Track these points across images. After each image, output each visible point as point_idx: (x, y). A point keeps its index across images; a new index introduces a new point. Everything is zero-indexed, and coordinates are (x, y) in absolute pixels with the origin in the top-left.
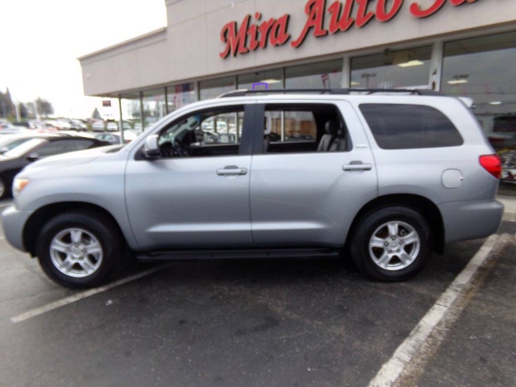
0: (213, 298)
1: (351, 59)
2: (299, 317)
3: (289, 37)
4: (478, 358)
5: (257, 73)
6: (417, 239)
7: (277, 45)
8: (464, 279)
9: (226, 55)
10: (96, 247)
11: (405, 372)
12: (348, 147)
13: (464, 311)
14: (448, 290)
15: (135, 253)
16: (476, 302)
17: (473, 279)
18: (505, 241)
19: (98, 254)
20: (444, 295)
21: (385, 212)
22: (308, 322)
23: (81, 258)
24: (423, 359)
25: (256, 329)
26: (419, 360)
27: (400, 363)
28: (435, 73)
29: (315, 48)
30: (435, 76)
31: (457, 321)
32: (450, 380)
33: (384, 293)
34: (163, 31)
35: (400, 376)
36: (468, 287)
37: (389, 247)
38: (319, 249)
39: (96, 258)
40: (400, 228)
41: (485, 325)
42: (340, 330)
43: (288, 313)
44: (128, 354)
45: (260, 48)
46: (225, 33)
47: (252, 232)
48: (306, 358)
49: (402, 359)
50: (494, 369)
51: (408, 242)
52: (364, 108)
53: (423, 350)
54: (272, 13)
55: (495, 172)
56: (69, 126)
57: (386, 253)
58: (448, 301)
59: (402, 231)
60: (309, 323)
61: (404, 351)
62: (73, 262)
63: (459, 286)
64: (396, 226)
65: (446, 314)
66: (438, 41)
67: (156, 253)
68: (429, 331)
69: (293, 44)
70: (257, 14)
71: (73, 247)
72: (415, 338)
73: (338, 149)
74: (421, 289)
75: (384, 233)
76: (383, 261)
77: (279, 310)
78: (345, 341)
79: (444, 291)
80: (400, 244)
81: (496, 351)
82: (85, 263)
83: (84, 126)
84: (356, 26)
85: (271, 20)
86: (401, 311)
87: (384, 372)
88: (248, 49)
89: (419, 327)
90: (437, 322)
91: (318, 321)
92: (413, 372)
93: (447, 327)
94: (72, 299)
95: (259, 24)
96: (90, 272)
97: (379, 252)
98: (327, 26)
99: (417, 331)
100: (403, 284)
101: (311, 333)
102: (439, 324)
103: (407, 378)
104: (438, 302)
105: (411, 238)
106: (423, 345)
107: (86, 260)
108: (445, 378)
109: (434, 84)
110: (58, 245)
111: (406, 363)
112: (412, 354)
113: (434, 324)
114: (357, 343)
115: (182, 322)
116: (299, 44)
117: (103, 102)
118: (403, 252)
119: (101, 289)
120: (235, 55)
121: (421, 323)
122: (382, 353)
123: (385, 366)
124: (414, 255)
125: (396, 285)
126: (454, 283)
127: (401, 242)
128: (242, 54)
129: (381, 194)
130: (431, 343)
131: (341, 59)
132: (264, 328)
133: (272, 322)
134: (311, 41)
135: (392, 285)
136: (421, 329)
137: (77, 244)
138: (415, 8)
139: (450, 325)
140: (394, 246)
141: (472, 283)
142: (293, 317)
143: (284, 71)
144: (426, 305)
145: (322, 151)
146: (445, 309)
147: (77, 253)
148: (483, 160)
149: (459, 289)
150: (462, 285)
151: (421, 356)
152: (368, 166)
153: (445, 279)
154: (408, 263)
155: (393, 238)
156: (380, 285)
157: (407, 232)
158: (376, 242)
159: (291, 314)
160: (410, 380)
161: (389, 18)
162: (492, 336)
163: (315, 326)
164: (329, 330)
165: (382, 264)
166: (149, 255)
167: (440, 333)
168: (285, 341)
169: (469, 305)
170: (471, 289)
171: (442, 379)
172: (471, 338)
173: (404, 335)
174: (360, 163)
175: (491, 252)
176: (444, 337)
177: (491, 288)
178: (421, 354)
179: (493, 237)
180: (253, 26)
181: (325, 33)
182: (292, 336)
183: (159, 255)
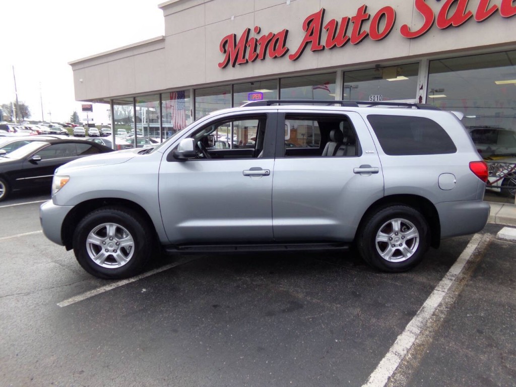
0: (238, 287)
1: (344, 73)
2: (319, 301)
3: (288, 50)
4: (475, 330)
5: (252, 83)
6: (417, 235)
7: (276, 57)
8: (456, 270)
9: (224, 66)
10: (130, 240)
11: (417, 341)
12: (358, 153)
13: (459, 295)
14: (444, 279)
15: (164, 246)
16: (469, 288)
17: (464, 270)
18: (488, 240)
19: (131, 247)
20: (441, 283)
21: (389, 210)
22: (327, 305)
23: (115, 251)
24: (430, 332)
25: (284, 311)
26: (427, 333)
27: (412, 334)
28: (422, 88)
29: (311, 62)
30: (421, 91)
31: (454, 303)
32: (455, 346)
33: (390, 281)
34: (162, 40)
35: (414, 344)
36: (461, 276)
37: (392, 242)
38: (330, 244)
39: (128, 251)
40: (402, 224)
41: (478, 306)
42: (357, 311)
43: (309, 298)
44: (175, 331)
45: (258, 60)
46: (224, 44)
47: (273, 227)
48: (332, 332)
49: (413, 331)
50: (489, 338)
51: (409, 237)
52: (371, 118)
53: (429, 325)
54: (271, 27)
55: (483, 176)
56: (49, 130)
57: (390, 247)
58: (445, 287)
59: (404, 227)
60: (329, 306)
61: (414, 325)
62: (107, 254)
63: (453, 276)
64: (399, 222)
65: (444, 298)
66: (425, 59)
67: (183, 247)
68: (433, 310)
69: (291, 57)
70: (256, 28)
71: (108, 240)
72: (421, 316)
73: (346, 155)
74: (421, 278)
75: (388, 229)
76: (387, 254)
77: (301, 296)
78: (363, 319)
79: (441, 280)
80: (402, 239)
81: (490, 325)
82: (118, 255)
83: (64, 130)
84: (350, 43)
85: (271, 33)
86: (405, 296)
87: (399, 342)
88: (247, 60)
89: (423, 308)
90: (438, 304)
91: (337, 304)
92: (423, 341)
93: (447, 308)
94: (108, 288)
95: (258, 37)
96: (123, 263)
97: (384, 246)
98: (323, 42)
99: (423, 311)
100: (404, 275)
101: (332, 313)
102: (440, 305)
103: (419, 346)
104: (436, 288)
105: (412, 233)
106: (429, 321)
107: (119, 252)
108: (451, 345)
109: (421, 98)
110: (93, 239)
111: (417, 336)
112: (421, 328)
113: (436, 305)
114: (374, 320)
115: (215, 306)
116: (296, 58)
117: (83, 105)
118: (404, 245)
119: (132, 280)
120: (234, 66)
121: (425, 304)
122: (395, 327)
123: (399, 337)
124: (415, 248)
125: (399, 275)
126: (448, 274)
127: (403, 237)
128: (240, 64)
129: (386, 194)
130: (435, 319)
131: (335, 72)
132: (290, 310)
133: (296, 305)
134: (308, 55)
135: (395, 275)
136: (425, 309)
137: (111, 238)
138: (405, 30)
139: (449, 306)
140: (397, 241)
141: (464, 273)
142: (314, 301)
143: (279, 82)
144: (428, 291)
145: (326, 156)
146: (444, 294)
147: (111, 246)
148: (472, 165)
149: (454, 278)
150: (456, 275)
151: (428, 329)
152: (376, 170)
153: (440, 270)
154: (409, 255)
155: (396, 233)
156: (384, 275)
157: (408, 228)
158: (382, 237)
159: (311, 299)
160: (422, 347)
161: (381, 38)
162: (485, 314)
163: (335, 308)
164: (348, 311)
165: (387, 256)
166: (178, 249)
167: (442, 312)
168: (311, 320)
169: (463, 290)
170: (463, 278)
171: (448, 346)
172: (468, 315)
173: (412, 314)
174: (369, 166)
175: (476, 248)
176: (445, 314)
177: (480, 277)
178: (428, 327)
179: (477, 236)
180: (253, 38)
181: (322, 48)
182: (316, 316)
183: (187, 248)
